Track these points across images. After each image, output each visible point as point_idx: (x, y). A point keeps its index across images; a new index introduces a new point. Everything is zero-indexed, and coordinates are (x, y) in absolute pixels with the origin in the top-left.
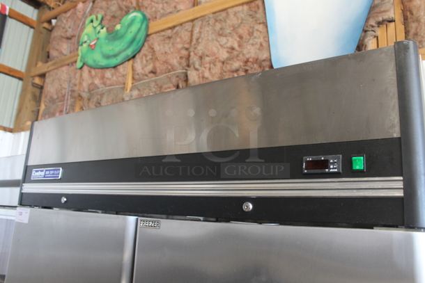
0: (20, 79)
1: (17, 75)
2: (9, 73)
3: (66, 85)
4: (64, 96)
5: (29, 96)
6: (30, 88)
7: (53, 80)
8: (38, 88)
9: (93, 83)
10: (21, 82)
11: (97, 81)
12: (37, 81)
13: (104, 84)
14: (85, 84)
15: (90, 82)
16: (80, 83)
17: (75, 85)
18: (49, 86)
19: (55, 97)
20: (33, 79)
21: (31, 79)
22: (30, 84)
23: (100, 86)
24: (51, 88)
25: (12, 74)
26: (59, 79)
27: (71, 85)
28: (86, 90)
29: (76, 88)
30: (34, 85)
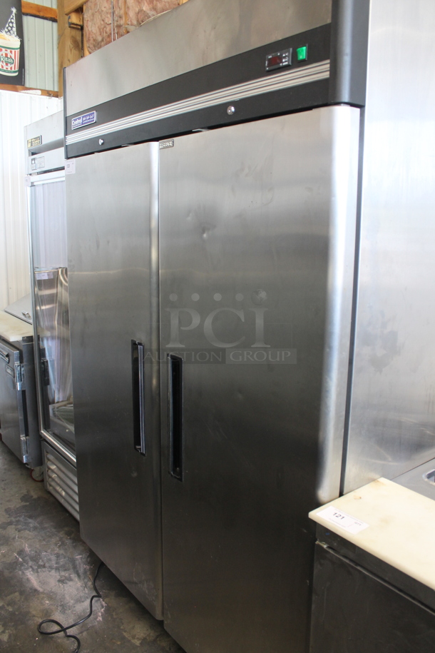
0: (54, 20)
1: (49, 15)
2: (38, 14)
3: (109, 20)
4: (109, 36)
5: (69, 43)
6: (68, 30)
7: (93, 15)
8: (78, 29)
9: (141, 11)
10: (55, 25)
11: (145, 7)
12: (74, 19)
13: (154, 9)
14: (132, 14)
15: (137, 10)
16: (126, 14)
17: (121, 17)
18: (90, 23)
19: (100, 39)
20: (69, 18)
21: (67, 17)
22: (67, 25)
23: (151, 13)
24: (92, 28)
25: (41, 14)
26: (100, 12)
27: (116, 19)
28: (135, 22)
29: (122, 22)
30: (72, 26)
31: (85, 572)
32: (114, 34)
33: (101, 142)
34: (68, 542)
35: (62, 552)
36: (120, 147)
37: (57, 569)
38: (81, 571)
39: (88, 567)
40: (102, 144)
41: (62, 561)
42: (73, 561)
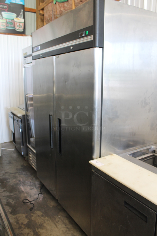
0: (35, 13)
1: (33, 11)
2: (30, 11)
3: (51, 13)
4: (51, 18)
5: (40, 20)
6: (39, 16)
7: (47, 11)
8: (42, 15)
9: (61, 10)
10: (35, 14)
11: (62, 9)
12: (41, 12)
13: (65, 10)
14: (58, 11)
15: (60, 10)
16: (56, 11)
17: (55, 12)
18: (46, 14)
19: (49, 19)
20: (40, 12)
21: (39, 12)
22: (39, 14)
23: (64, 11)
24: (46, 15)
25: (31, 11)
26: (49, 10)
27: (54, 12)
28: (59, 14)
29: (55, 14)
31: (38, 187)
32: (53, 17)
33: (41, 55)
34: (34, 179)
35: (32, 181)
36: (46, 57)
37: (30, 186)
38: (37, 187)
39: (39, 186)
40: (42, 56)
41: (32, 184)
42: (35, 184)
